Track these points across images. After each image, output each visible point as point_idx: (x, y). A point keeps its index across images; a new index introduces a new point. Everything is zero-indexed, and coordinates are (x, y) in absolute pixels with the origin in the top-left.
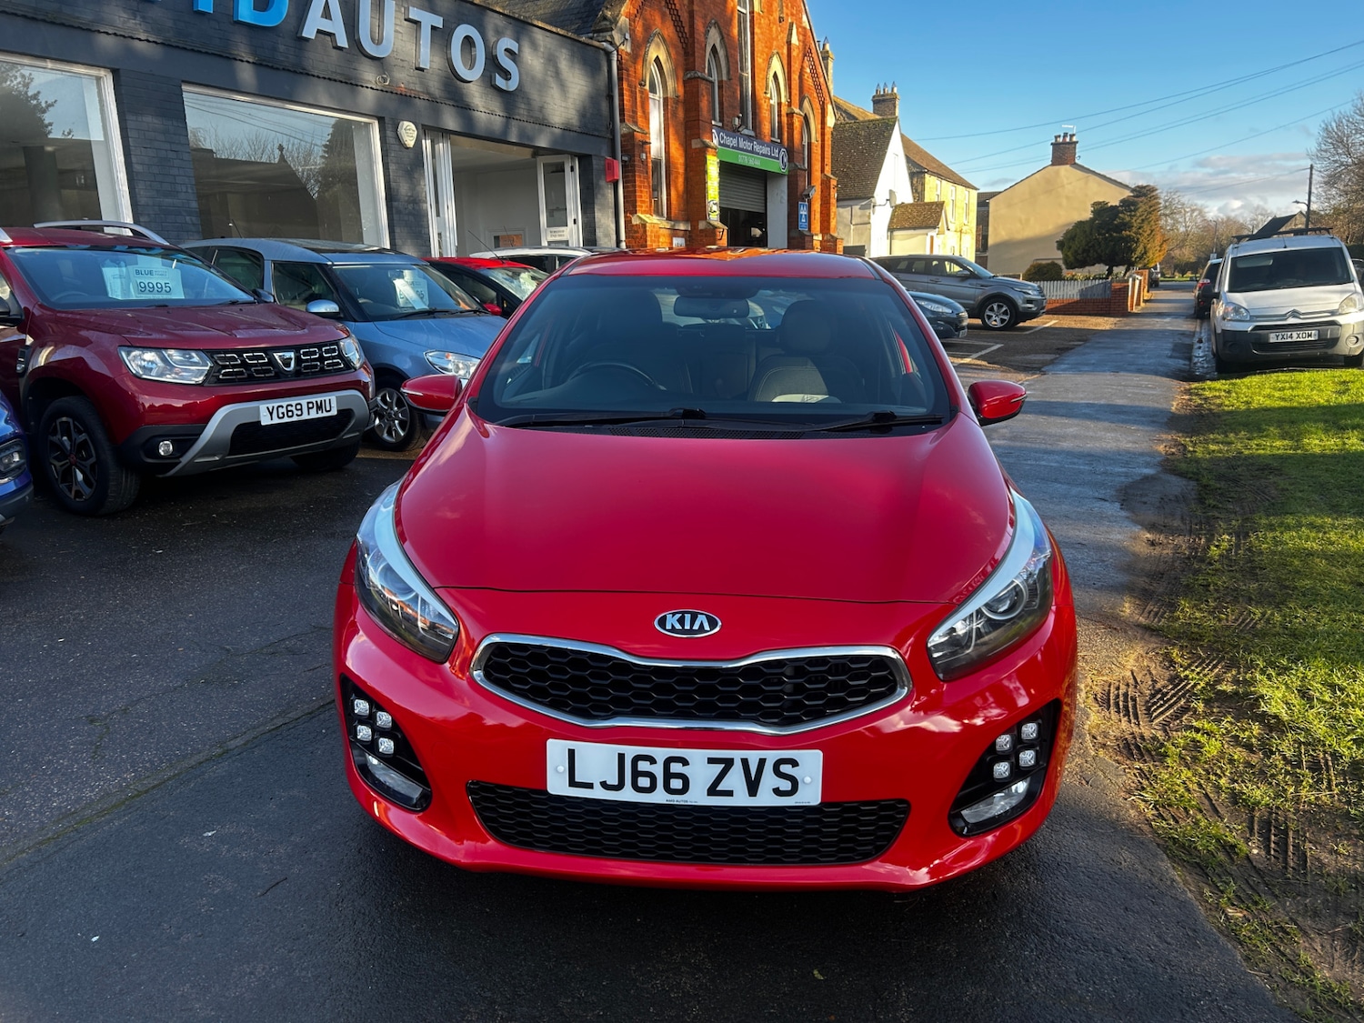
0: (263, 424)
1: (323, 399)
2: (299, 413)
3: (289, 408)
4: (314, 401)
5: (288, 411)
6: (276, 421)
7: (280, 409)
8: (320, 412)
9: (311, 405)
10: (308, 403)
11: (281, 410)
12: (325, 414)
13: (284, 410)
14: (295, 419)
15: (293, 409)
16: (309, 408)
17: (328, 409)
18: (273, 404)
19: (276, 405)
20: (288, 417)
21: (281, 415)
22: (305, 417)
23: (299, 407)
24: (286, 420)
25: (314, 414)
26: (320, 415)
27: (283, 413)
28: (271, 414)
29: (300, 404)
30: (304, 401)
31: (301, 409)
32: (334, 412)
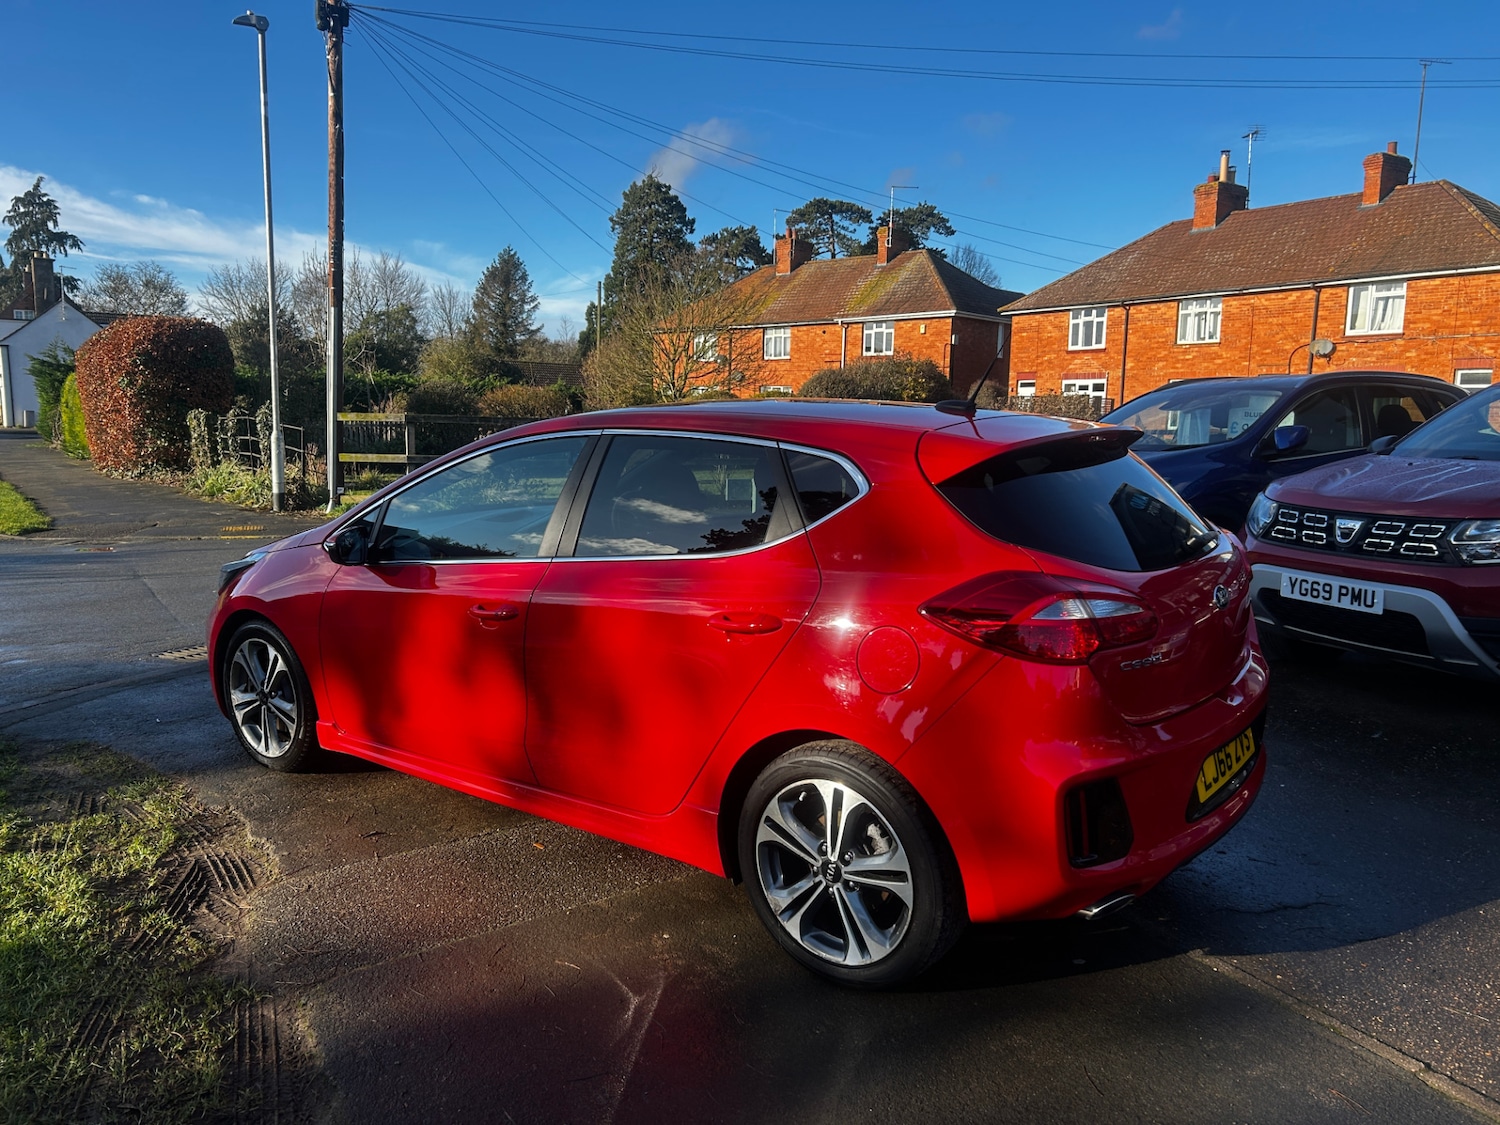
0: (1282, 595)
1: (1363, 588)
2: (1327, 595)
3: (1315, 586)
4: (1350, 587)
5: (1313, 589)
6: (1297, 596)
7: (1304, 583)
8: (1356, 604)
9: (1344, 591)
10: (1341, 587)
11: (1304, 585)
12: (1363, 609)
13: (1309, 586)
14: (1320, 601)
15: (1320, 588)
16: (1341, 594)
17: (1369, 602)
18: (1300, 575)
19: (1300, 577)
20: (1312, 596)
21: (1304, 592)
22: (1334, 603)
23: (1327, 588)
24: (1308, 599)
25: (1345, 603)
26: (1355, 607)
27: (1306, 590)
28: (1293, 585)
29: (1329, 585)
30: (1336, 582)
31: (1330, 592)
32: (1378, 610)
